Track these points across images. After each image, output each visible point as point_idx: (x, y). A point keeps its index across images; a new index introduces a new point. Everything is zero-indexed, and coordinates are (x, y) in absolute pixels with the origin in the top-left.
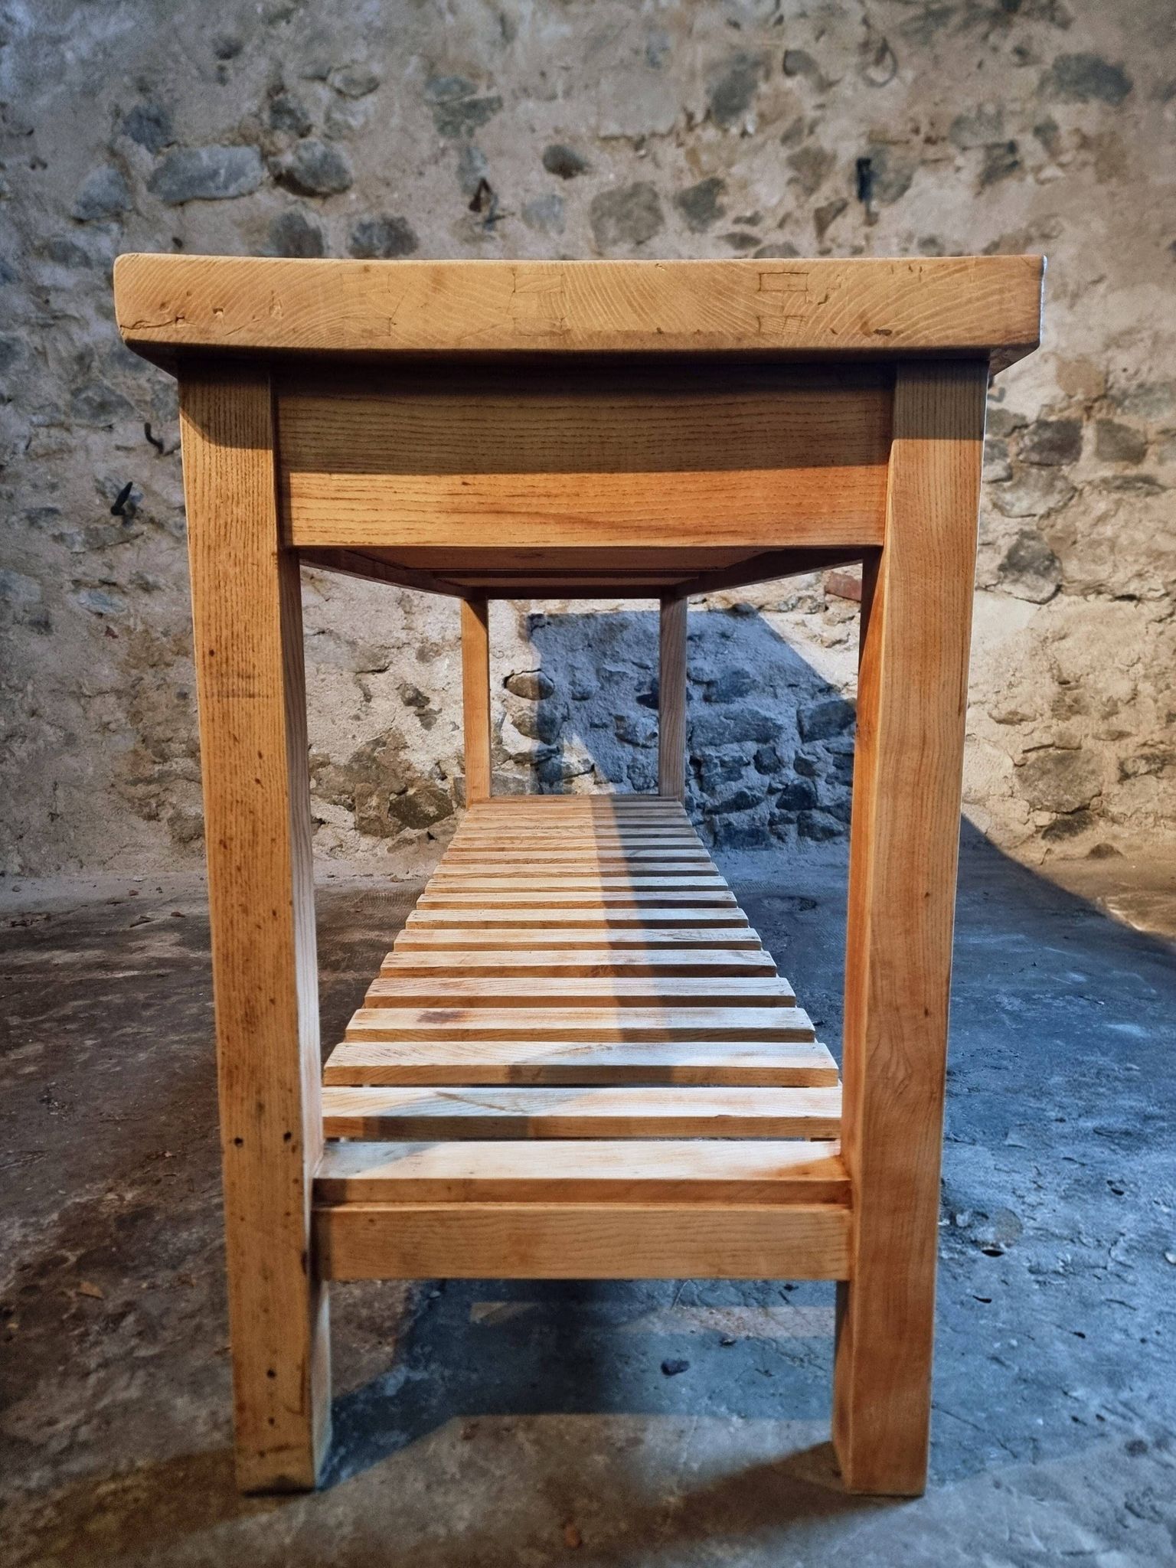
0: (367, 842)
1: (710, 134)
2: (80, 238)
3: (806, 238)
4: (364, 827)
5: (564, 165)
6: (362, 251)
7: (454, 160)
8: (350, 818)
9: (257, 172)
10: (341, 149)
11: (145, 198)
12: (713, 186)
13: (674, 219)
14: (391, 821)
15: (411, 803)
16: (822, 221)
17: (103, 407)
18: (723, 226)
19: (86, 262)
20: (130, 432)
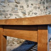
0: (18, 45)
1: (39, 5)
2: (1, 3)
3: (44, 10)
4: (17, 44)
5: (32, 5)
6: (20, 7)
7: (26, 3)
8: (17, 43)
9: (14, 1)
10: (20, 1)
11: (6, 2)
12: (40, 7)
13: (38, 8)
14: (20, 43)
15: (21, 42)
16: (45, 10)
17: (1, 14)
18: (40, 9)
19: (1, 5)
20: (3, 16)
